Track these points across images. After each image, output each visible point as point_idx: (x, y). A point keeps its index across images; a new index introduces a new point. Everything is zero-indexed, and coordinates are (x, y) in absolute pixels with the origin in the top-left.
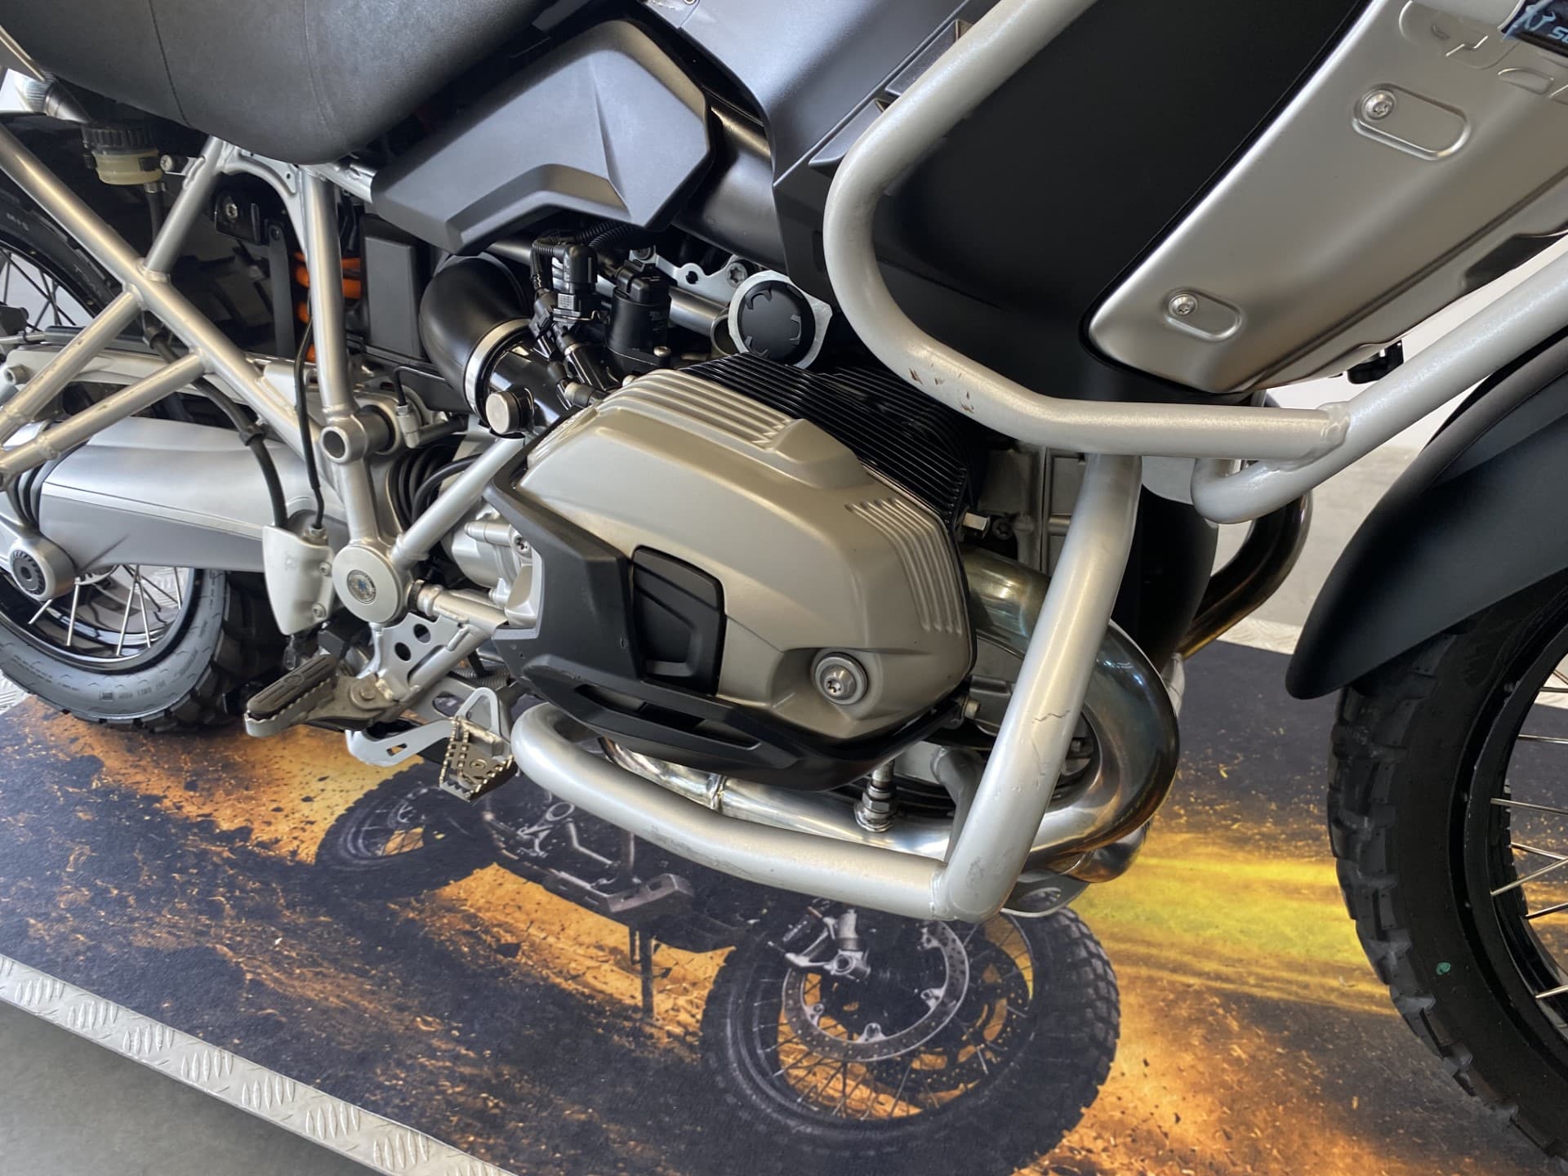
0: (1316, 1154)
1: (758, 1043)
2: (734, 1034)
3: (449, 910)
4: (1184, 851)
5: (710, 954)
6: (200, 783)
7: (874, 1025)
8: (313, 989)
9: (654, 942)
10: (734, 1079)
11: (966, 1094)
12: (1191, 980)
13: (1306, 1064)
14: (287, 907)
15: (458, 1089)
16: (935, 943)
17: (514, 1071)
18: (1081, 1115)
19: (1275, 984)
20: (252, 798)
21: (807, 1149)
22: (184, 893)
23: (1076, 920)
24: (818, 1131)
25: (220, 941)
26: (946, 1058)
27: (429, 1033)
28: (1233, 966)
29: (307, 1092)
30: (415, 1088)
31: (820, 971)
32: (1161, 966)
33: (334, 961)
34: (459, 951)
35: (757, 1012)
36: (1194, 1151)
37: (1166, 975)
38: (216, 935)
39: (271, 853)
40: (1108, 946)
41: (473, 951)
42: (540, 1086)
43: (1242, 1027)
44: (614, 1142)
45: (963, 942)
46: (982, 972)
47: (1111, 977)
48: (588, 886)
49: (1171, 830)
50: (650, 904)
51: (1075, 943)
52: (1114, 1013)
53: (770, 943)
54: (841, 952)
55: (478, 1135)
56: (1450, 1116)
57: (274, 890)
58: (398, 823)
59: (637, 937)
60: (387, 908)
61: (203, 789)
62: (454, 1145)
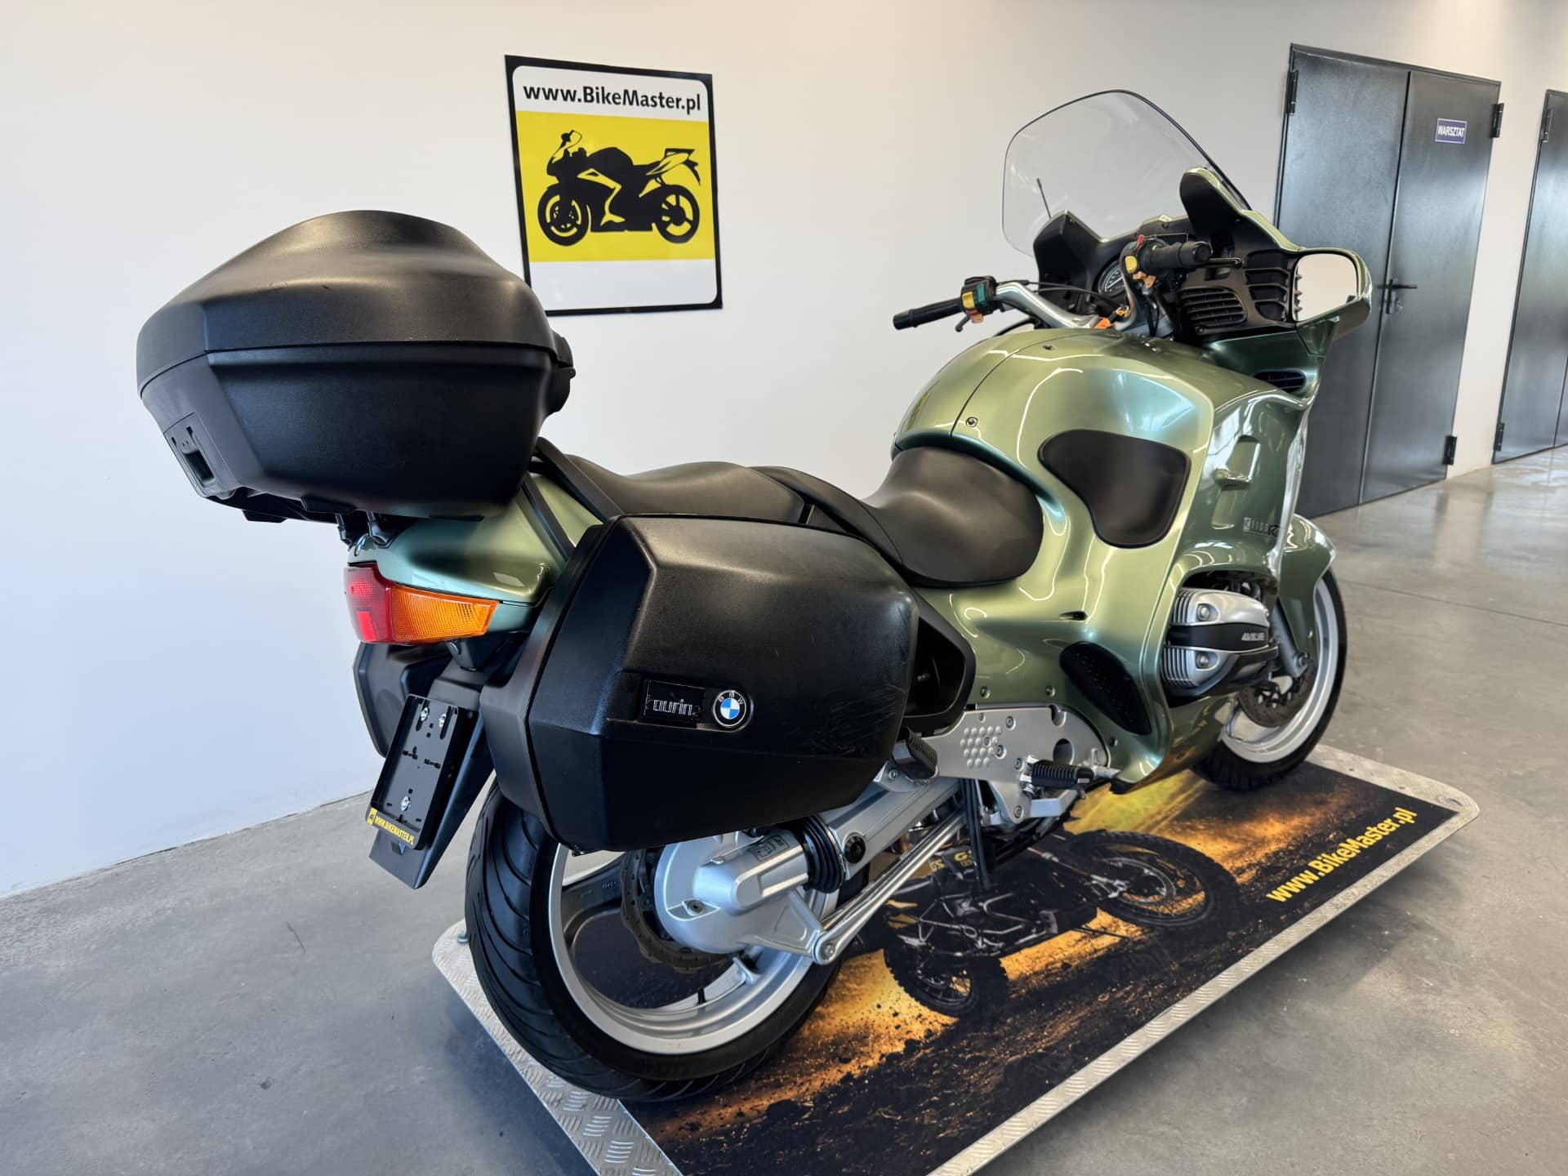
5: (1098, 914)
6: (845, 1056)
7: (1158, 889)
8: (1062, 1030)
9: (1084, 926)
10: (1170, 927)
11: (1200, 881)
12: (1164, 823)
14: (993, 1031)
15: (1150, 993)
18: (1218, 865)
26: (1180, 879)
31: (1122, 892)
32: (1153, 827)
33: (1044, 1021)
34: (1058, 981)
36: (1238, 849)
37: (1159, 827)
39: (939, 1034)
40: (1140, 831)
41: (1061, 976)
43: (1190, 822)
47: (1154, 836)
48: (1035, 936)
54: (1114, 885)
57: (973, 1036)
62: (1179, 1000)
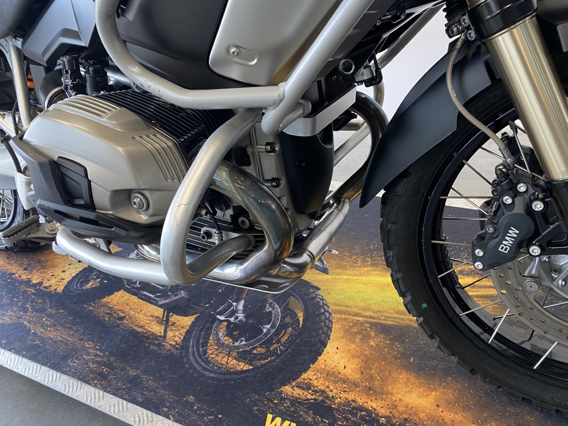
0: (393, 378)
1: (200, 346)
2: (193, 343)
3: (104, 306)
4: (368, 273)
5: (190, 317)
6: (29, 268)
7: (243, 339)
9: (171, 314)
10: (190, 359)
11: (270, 361)
12: (360, 319)
13: (396, 347)
14: (50, 308)
15: (94, 366)
16: (270, 309)
17: (115, 358)
18: (310, 367)
19: (391, 319)
20: (45, 272)
21: (210, 382)
22: (17, 305)
23: (322, 299)
24: (215, 376)
25: (25, 319)
26: (266, 349)
27: (89, 347)
28: (377, 313)
29: (44, 369)
30: (80, 366)
31: (228, 321)
32: (350, 314)
33: (62, 325)
34: (105, 320)
35: (202, 336)
36: (348, 378)
37: (351, 317)
38: (24, 318)
39: (48, 290)
40: (332, 308)
41: (109, 320)
42: (123, 364)
43: (375, 335)
44: (144, 382)
45: (280, 308)
46: (285, 319)
47: (331, 319)
48: (152, 296)
49: (364, 266)
50: (172, 301)
51: (320, 307)
52: (329, 331)
53: (212, 312)
54: (236, 314)
55: (98, 381)
56: (447, 363)
58: (93, 278)
59: (166, 313)
60: (83, 306)
61: (30, 270)
62: (90, 384)
